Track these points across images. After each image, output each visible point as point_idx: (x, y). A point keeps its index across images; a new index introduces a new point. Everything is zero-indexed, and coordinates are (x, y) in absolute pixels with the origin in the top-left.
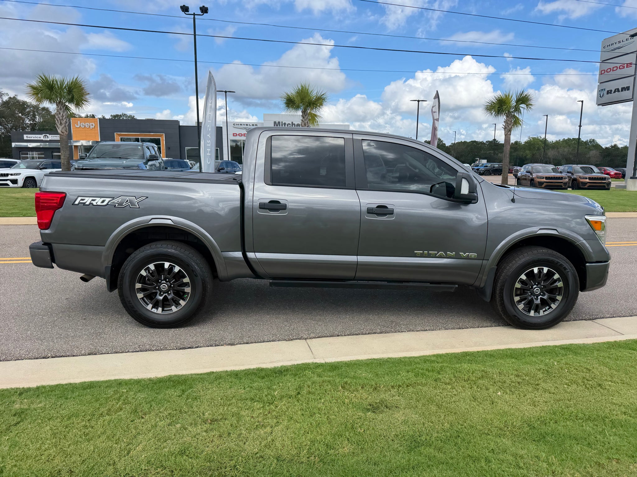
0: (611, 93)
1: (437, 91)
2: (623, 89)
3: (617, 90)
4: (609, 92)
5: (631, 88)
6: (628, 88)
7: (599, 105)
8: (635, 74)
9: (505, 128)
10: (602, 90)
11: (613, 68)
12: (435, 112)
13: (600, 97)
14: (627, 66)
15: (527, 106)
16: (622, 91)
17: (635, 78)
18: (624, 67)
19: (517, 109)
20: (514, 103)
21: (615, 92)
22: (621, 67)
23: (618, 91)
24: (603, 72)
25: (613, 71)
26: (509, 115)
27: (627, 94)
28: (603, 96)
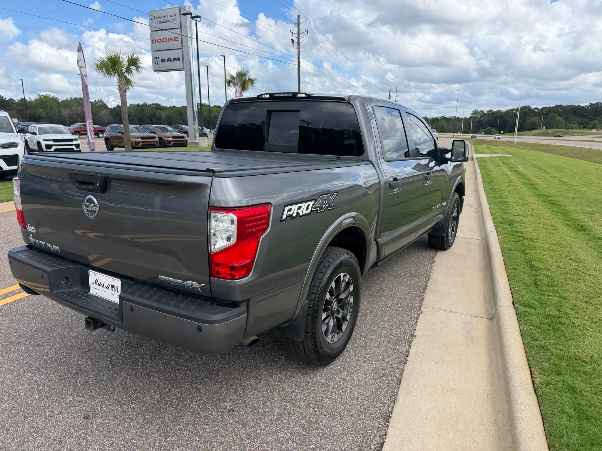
0: (164, 61)
1: (80, 44)
2: (175, 59)
3: (169, 60)
4: (163, 60)
5: (181, 59)
6: (178, 59)
7: (155, 71)
8: (182, 48)
9: (120, 89)
10: (156, 58)
11: (163, 39)
12: (82, 67)
13: (156, 64)
14: (175, 39)
15: (136, 68)
16: (174, 61)
17: (182, 51)
18: (172, 41)
19: (128, 70)
20: (125, 64)
21: (168, 61)
22: (170, 40)
23: (171, 61)
24: (154, 42)
25: (163, 41)
26: (121, 76)
27: (178, 64)
28: (158, 63)
